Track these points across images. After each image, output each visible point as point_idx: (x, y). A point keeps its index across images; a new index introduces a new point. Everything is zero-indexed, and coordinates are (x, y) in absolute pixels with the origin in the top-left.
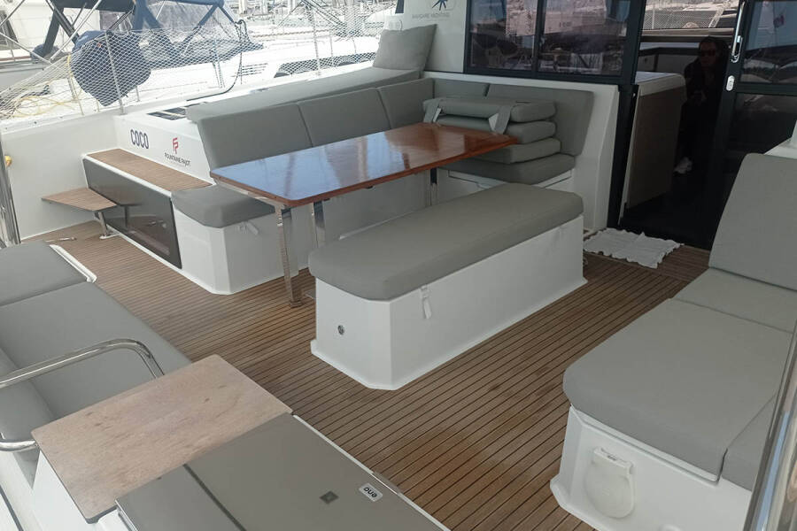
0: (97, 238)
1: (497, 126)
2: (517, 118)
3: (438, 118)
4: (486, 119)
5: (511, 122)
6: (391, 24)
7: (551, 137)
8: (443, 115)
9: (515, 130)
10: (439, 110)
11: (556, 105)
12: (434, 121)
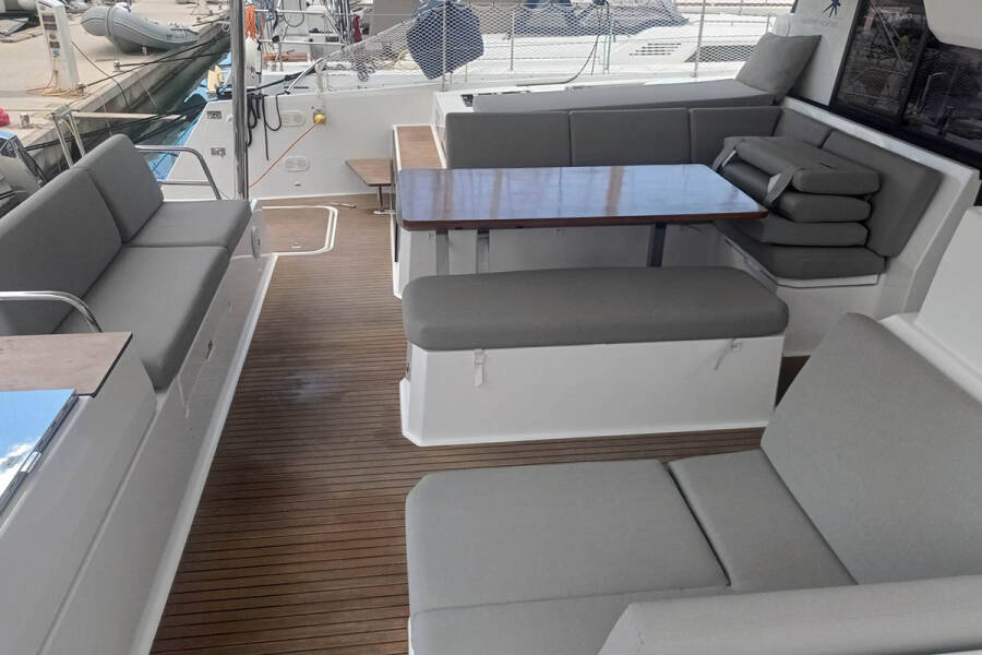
0: (371, 211)
1: (774, 189)
2: (798, 185)
3: (728, 162)
4: (768, 175)
5: (790, 189)
6: (778, 26)
7: (858, 222)
8: (737, 160)
9: (791, 202)
10: (734, 152)
11: (882, 179)
12: (723, 165)
